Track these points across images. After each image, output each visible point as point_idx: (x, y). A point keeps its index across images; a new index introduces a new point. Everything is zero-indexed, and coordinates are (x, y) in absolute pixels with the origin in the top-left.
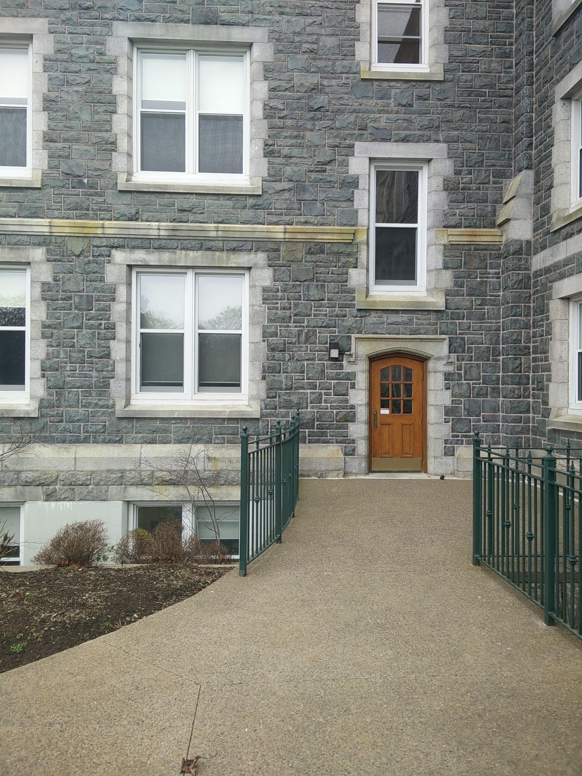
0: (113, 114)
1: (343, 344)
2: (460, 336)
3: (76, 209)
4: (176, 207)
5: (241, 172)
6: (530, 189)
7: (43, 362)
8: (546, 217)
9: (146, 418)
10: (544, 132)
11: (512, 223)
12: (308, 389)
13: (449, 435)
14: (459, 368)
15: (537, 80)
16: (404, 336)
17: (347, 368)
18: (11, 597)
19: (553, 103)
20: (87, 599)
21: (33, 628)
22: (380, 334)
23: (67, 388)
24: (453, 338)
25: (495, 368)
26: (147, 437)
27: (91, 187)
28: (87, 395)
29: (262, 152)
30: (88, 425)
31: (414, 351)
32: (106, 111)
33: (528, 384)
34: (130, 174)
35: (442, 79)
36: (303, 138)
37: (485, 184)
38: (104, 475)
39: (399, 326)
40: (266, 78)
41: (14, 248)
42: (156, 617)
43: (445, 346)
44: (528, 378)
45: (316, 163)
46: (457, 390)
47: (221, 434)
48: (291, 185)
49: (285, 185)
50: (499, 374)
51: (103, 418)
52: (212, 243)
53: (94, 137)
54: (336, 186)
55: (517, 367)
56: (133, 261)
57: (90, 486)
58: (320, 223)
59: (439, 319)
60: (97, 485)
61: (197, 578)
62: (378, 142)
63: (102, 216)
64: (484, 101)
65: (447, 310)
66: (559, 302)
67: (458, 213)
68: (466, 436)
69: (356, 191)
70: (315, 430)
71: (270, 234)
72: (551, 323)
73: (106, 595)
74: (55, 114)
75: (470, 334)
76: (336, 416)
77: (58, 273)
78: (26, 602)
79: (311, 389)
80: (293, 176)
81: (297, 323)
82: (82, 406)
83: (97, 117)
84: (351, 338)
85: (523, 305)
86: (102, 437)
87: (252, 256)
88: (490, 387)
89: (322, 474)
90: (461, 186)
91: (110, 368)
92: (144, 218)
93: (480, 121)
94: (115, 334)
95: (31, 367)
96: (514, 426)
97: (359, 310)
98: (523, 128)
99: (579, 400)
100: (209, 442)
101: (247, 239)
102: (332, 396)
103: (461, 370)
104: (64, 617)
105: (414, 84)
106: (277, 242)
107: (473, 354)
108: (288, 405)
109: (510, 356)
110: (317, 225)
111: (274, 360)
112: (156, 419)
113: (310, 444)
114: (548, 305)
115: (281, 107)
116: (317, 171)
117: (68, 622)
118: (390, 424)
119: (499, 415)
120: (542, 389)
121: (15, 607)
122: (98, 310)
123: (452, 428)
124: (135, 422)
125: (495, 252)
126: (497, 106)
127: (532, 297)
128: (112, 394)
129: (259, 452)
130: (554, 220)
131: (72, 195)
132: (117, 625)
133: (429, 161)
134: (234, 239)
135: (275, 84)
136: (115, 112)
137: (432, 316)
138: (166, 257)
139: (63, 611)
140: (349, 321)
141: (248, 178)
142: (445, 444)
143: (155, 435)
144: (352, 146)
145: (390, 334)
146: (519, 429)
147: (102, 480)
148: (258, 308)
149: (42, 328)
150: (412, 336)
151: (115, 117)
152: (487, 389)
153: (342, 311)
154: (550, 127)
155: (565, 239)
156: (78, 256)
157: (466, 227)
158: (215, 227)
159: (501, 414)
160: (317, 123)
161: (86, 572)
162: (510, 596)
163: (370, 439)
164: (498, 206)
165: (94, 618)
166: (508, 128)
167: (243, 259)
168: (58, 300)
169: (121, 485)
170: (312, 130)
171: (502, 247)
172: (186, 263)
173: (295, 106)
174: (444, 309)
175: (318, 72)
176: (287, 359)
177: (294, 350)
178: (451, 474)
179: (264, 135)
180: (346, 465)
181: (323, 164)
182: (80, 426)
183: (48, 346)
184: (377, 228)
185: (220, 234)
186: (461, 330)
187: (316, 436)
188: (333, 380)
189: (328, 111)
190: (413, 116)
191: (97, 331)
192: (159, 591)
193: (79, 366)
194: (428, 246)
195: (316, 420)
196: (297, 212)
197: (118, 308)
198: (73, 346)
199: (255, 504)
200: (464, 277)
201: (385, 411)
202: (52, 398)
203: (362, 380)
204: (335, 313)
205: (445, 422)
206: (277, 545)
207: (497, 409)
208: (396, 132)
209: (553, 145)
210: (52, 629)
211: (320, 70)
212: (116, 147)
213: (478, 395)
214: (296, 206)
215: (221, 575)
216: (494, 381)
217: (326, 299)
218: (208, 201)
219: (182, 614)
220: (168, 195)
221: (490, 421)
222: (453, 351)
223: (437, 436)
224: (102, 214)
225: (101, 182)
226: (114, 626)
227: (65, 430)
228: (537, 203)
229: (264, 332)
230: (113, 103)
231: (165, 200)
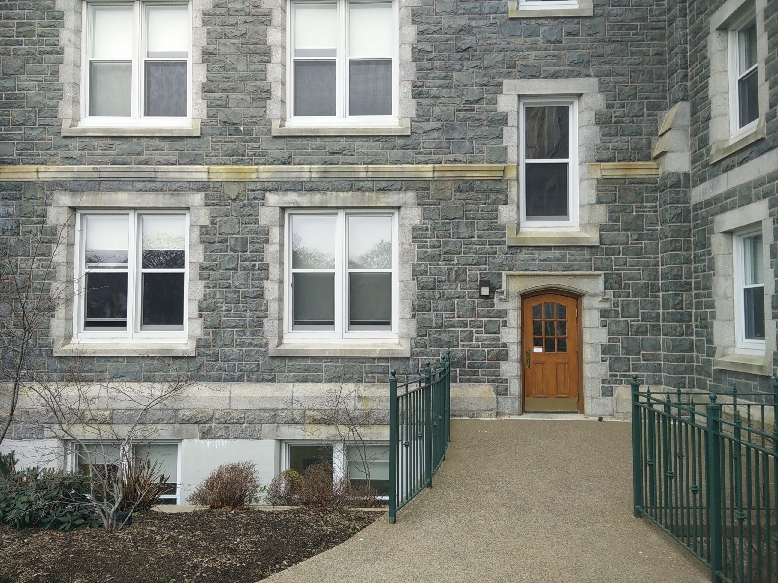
0: (268, 64)
1: (494, 281)
2: (616, 272)
3: (233, 155)
4: (327, 150)
5: (390, 113)
6: (686, 120)
7: (200, 303)
8: (704, 149)
9: (298, 357)
10: (700, 63)
11: (668, 155)
12: (458, 327)
13: (606, 374)
14: (616, 305)
15: (691, 12)
16: (557, 273)
17: (499, 306)
18: (166, 540)
19: (708, 34)
20: (238, 544)
21: (185, 574)
22: (532, 271)
23: (223, 328)
24: (608, 274)
25: (654, 305)
26: (299, 375)
27: (247, 134)
28: (242, 334)
29: (410, 94)
30: (242, 364)
31: (568, 288)
32: (261, 61)
33: (691, 321)
34: (283, 120)
35: (592, 15)
36: (451, 78)
37: (639, 116)
38: (257, 414)
39: (551, 263)
40: (414, 22)
41: (175, 194)
42: (304, 565)
43: (600, 282)
44: (690, 315)
45: (464, 102)
46: (614, 328)
47: (371, 373)
48: (439, 124)
49: (434, 125)
50: (659, 311)
51: (256, 357)
52: (362, 184)
53: (250, 86)
54: (484, 123)
55: (678, 304)
56: (286, 203)
57: (244, 425)
58: (469, 161)
59: (593, 255)
60: (251, 423)
61: (347, 523)
62: (526, 80)
63: (256, 161)
64: (636, 34)
65: (602, 246)
66: (721, 236)
67: (611, 146)
68: (625, 376)
69: (505, 128)
70: (467, 369)
71: (419, 173)
72: (713, 258)
73: (256, 540)
74: (213, 66)
75: (626, 269)
76: (488, 355)
77: (215, 217)
78: (179, 546)
79: (461, 327)
80: (441, 115)
81: (447, 260)
82: (237, 345)
83: (252, 67)
84: (502, 275)
85: (683, 239)
86: (256, 376)
87: (402, 195)
88: (650, 325)
89: (474, 414)
90: (614, 119)
91: (263, 308)
92: (297, 161)
93: (632, 55)
94: (268, 274)
95: (189, 307)
96: (677, 365)
97: (510, 247)
98: (677, 60)
99: (746, 338)
100: (360, 381)
101: (396, 179)
102: (483, 335)
103: (618, 307)
104: (215, 563)
105: (563, 20)
106: (426, 181)
107: (631, 290)
108: (439, 343)
109: (670, 292)
110: (465, 163)
111: (424, 298)
112: (308, 357)
113: (462, 384)
114: (709, 239)
115: (429, 49)
116: (465, 110)
117: (219, 568)
118: (544, 363)
119: (661, 354)
120: (706, 327)
121: (169, 551)
122: (252, 252)
123: (610, 368)
124: (287, 360)
125: (652, 185)
126: (649, 38)
127: (692, 231)
128: (266, 333)
129: (408, 395)
130: (713, 152)
131: (228, 142)
132: (266, 572)
133: (580, 95)
134: (383, 179)
135: (423, 27)
136: (270, 62)
137: (586, 252)
138: (317, 199)
139: (214, 556)
140: (500, 258)
141: (397, 119)
142: (603, 383)
143: (307, 374)
144: (500, 85)
145: (542, 271)
146: (683, 369)
147: (255, 419)
148: (408, 247)
149: (200, 270)
150: (565, 273)
151: (269, 66)
152: (647, 327)
153: (492, 248)
154: (705, 58)
155: (725, 171)
156: (234, 200)
157: (619, 161)
158: (365, 168)
159: (662, 352)
160: (465, 63)
161: (238, 515)
162: (674, 551)
163: (524, 378)
164: (653, 138)
165: (244, 564)
166: (661, 61)
167: (393, 199)
168: (214, 242)
169: (274, 423)
170: (460, 70)
171: (658, 180)
172: (336, 203)
173: (443, 48)
174: (599, 244)
175: (466, 14)
176: (437, 297)
177: (444, 288)
178: (610, 415)
179: (413, 77)
180: (499, 405)
181: (472, 103)
182: (235, 365)
183: (205, 287)
184: (527, 165)
185: (370, 174)
186: (617, 266)
187: (467, 376)
188: (483, 318)
189: (476, 51)
190: (563, 52)
191: (251, 272)
192: (308, 537)
193: (234, 307)
194: (581, 181)
195: (467, 359)
196: (446, 150)
197: (272, 249)
198: (228, 287)
199: (404, 448)
200: (619, 212)
201: (538, 350)
202: (208, 337)
203: (514, 318)
204: (485, 250)
205: (602, 361)
206: (428, 490)
207: (657, 347)
208: (546, 69)
209: (709, 76)
210: (204, 575)
211: (467, 12)
212: (270, 95)
213: (637, 333)
214: (444, 145)
215: (371, 521)
216: (653, 318)
217: (476, 236)
218: (357, 143)
219: (330, 562)
220: (320, 139)
221: (650, 360)
222: (609, 288)
223: (594, 376)
224: (257, 159)
225: (256, 129)
226: (264, 573)
227: (220, 369)
228: (694, 134)
229: (414, 271)
230: (267, 53)
231: (317, 143)
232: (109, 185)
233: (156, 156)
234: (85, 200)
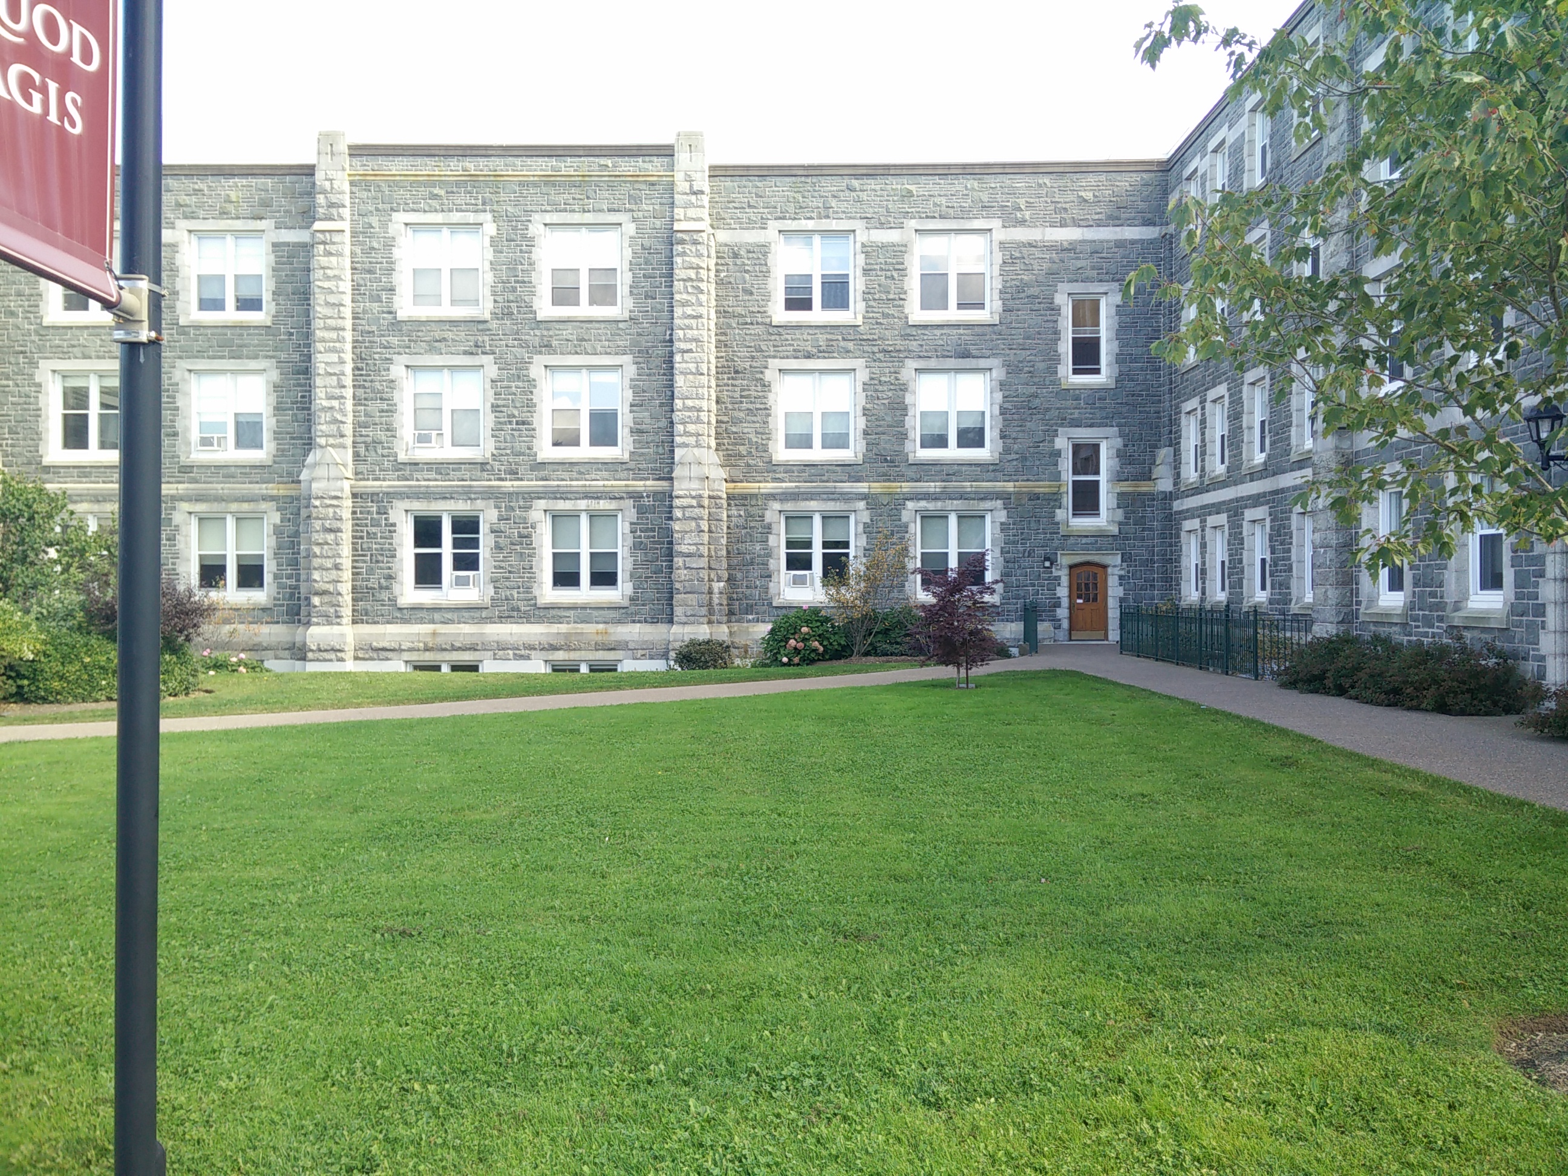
0: (905, 416)
1: (1052, 557)
2: (1129, 551)
3: (884, 477)
4: (943, 472)
5: (985, 447)
6: (1169, 459)
8: (1178, 481)
10: (1177, 427)
11: (1160, 480)
12: (1030, 587)
14: (1128, 572)
16: (1092, 552)
17: (1055, 573)
19: (1182, 413)
22: (1076, 551)
24: (1124, 553)
25: (1152, 571)
27: (893, 462)
29: (998, 436)
31: (1099, 562)
32: (901, 415)
33: (1172, 582)
34: (915, 452)
35: (1115, 387)
36: (1025, 426)
37: (1144, 453)
39: (1088, 546)
40: (1001, 389)
41: (847, 502)
43: (1119, 558)
44: (1172, 578)
45: (1033, 442)
46: (1127, 587)
48: (1017, 456)
49: (1014, 456)
50: (1154, 576)
52: (968, 495)
53: (894, 431)
54: (1046, 456)
55: (1164, 572)
56: (918, 508)
58: (1037, 480)
59: (1114, 541)
62: (1073, 428)
63: (899, 480)
64: (1142, 400)
65: (1120, 535)
66: (1185, 533)
67: (1126, 472)
69: (1059, 458)
71: (1005, 488)
72: (1183, 545)
74: (870, 418)
75: (1135, 550)
76: (1048, 604)
77: (872, 516)
79: (1032, 587)
80: (1019, 451)
81: (1023, 544)
83: (895, 419)
84: (1057, 554)
85: (1168, 532)
87: (994, 503)
88: (1149, 584)
90: (1128, 454)
91: (905, 575)
92: (925, 480)
93: (1140, 413)
94: (906, 552)
97: (1062, 536)
98: (1167, 419)
99: (1196, 591)
101: (990, 492)
102: (1046, 591)
105: (1096, 389)
106: (1009, 493)
107: (1137, 563)
108: (1017, 597)
109: (1160, 565)
110: (1034, 481)
111: (1008, 568)
114: (1181, 533)
115: (1011, 407)
116: (1034, 447)
118: (1083, 609)
120: (1178, 585)
122: (897, 539)
125: (1151, 497)
126: (1150, 403)
127: (1174, 527)
128: (907, 591)
130: (1182, 484)
131: (881, 467)
133: (1107, 438)
134: (982, 492)
135: (1006, 393)
137: (1110, 539)
138: (939, 505)
140: (1056, 543)
141: (990, 452)
144: (1057, 431)
145: (1082, 551)
148: (998, 536)
149: (861, 551)
150: (1097, 552)
151: (906, 418)
152: (1147, 586)
153: (1051, 536)
154: (1180, 425)
156: (886, 506)
157: (1131, 481)
158: (969, 485)
159: (1156, 602)
160: (1034, 417)
163: (1070, 618)
164: (1152, 467)
166: (1158, 417)
167: (988, 505)
168: (872, 533)
170: (1030, 421)
171: (1155, 494)
172: (950, 508)
173: (1020, 407)
174: (1118, 534)
176: (1016, 568)
177: (1021, 562)
179: (1000, 425)
180: (1056, 635)
181: (1038, 443)
184: (1074, 482)
185: (973, 489)
186: (1129, 548)
188: (1046, 581)
189: (1041, 409)
190: (1096, 411)
191: (898, 552)
194: (1107, 492)
196: (1022, 473)
197: (909, 537)
200: (1131, 513)
201: (1080, 601)
203: (1065, 581)
204: (1047, 538)
205: (1119, 608)
207: (1153, 598)
208: (1085, 421)
209: (1181, 438)
211: (1035, 384)
212: (906, 436)
213: (1141, 589)
214: (1021, 469)
216: (1151, 580)
217: (1041, 529)
218: (964, 468)
220: (939, 465)
222: (1124, 561)
223: (1114, 617)
225: (898, 459)
228: (1174, 470)
229: (1001, 551)
230: (905, 409)
231: (938, 468)
232: (805, 496)
233: (833, 477)
234: (789, 506)
